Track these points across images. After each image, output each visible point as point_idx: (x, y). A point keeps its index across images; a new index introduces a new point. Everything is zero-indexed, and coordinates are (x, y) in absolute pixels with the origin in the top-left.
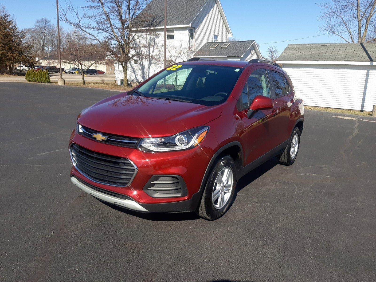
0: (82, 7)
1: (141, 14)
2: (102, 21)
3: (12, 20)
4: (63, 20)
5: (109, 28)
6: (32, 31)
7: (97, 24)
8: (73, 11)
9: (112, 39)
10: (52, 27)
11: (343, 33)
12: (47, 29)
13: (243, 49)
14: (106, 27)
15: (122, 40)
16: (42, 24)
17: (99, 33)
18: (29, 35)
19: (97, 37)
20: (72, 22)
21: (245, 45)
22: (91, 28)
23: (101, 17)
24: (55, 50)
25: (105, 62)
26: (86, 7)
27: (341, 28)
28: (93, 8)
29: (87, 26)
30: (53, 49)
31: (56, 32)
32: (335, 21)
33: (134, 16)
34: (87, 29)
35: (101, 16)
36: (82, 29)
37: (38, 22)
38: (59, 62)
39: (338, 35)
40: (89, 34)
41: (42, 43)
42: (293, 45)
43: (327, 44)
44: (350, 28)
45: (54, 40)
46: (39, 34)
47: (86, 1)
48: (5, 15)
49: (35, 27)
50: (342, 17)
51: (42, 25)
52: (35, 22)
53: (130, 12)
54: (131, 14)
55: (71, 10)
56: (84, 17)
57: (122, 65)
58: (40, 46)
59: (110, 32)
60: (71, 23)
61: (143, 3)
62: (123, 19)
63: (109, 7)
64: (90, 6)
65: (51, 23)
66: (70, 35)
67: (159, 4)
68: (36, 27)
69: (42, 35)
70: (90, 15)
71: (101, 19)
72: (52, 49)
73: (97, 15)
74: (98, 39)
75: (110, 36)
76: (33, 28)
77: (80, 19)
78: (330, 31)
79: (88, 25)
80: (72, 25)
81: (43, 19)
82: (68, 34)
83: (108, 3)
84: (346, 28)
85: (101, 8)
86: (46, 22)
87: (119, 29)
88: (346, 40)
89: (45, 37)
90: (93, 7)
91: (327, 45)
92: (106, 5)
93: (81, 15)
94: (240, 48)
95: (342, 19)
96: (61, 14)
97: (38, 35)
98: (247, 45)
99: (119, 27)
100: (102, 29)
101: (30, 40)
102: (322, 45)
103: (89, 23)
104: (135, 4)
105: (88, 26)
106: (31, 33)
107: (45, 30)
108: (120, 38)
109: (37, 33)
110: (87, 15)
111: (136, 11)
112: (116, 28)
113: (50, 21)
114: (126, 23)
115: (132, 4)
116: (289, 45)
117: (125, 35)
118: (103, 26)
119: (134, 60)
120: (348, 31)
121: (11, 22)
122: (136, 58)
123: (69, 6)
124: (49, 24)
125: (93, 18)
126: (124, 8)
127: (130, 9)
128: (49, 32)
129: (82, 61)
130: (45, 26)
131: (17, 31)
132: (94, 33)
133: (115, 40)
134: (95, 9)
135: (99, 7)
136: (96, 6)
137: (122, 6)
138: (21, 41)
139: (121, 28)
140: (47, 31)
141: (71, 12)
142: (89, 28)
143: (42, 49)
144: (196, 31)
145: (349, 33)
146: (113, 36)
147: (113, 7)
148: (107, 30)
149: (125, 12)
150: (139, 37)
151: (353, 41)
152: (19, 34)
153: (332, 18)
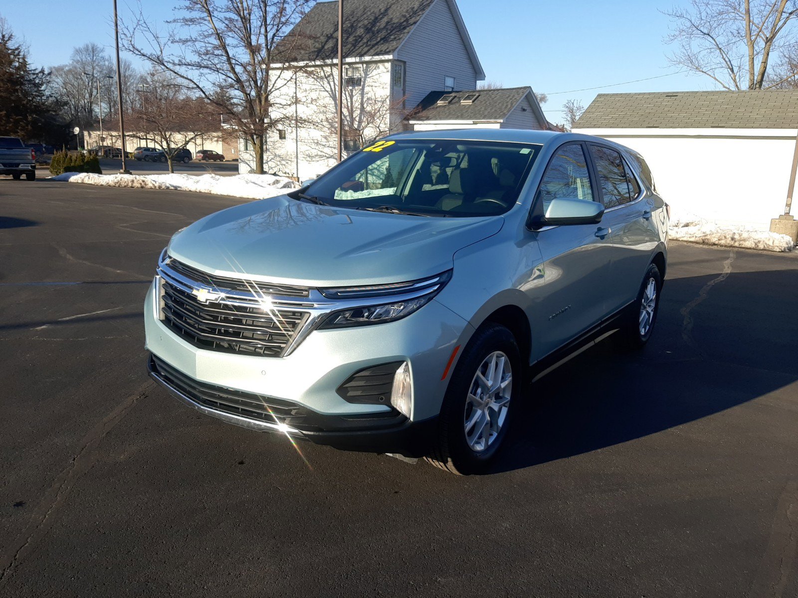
0: (167, 22)
1: (292, 34)
2: (209, 49)
4: (127, 48)
5: (224, 64)
6: (65, 72)
7: (198, 57)
8: (147, 29)
9: (231, 87)
10: (107, 63)
11: (717, 70)
12: (97, 67)
13: (505, 104)
14: (217, 62)
15: (252, 89)
16: (85, 57)
17: (202, 75)
18: (60, 80)
19: (198, 84)
20: (145, 53)
21: (511, 97)
22: (185, 65)
23: (207, 42)
26: (174, 21)
27: (713, 59)
28: (190, 23)
29: (177, 62)
30: (110, 109)
32: (699, 45)
33: (275, 37)
34: (178, 67)
35: (207, 39)
36: (167, 68)
37: (78, 51)
38: (119, 136)
39: (706, 73)
40: (183, 77)
41: (87, 96)
42: (607, 95)
43: (678, 92)
44: (731, 59)
45: (113, 89)
46: (80, 77)
47: (175, 8)
49: (71, 62)
50: (714, 36)
51: (87, 57)
52: (71, 52)
53: (268, 30)
54: (270, 35)
55: (142, 28)
56: (172, 42)
58: (83, 102)
59: (226, 72)
60: (144, 55)
61: (294, 10)
62: (253, 44)
63: (223, 20)
64: (183, 19)
65: (106, 54)
66: (146, 80)
67: (329, 13)
68: (75, 63)
69: (87, 80)
70: (183, 37)
72: (108, 109)
73: (198, 38)
74: (200, 86)
75: (225, 80)
76: (66, 66)
77: (162, 46)
78: (690, 65)
79: (180, 58)
80: (146, 58)
81: (87, 46)
82: (141, 76)
83: (220, 12)
84: (722, 59)
85: (206, 22)
86: (95, 53)
87: (244, 66)
88: (723, 85)
89: (92, 86)
90: (190, 20)
91: (677, 96)
92: (216, 16)
93: (164, 39)
94: (500, 103)
95: (714, 40)
96: (123, 36)
97: (79, 80)
98: (514, 96)
99: (245, 62)
100: (210, 66)
101: (62, 89)
102: (667, 96)
103: (182, 55)
104: (278, 13)
105: (180, 61)
106: (64, 76)
107: (93, 68)
108: (248, 84)
109: (75, 76)
110: (177, 38)
111: (279, 27)
112: (238, 63)
113: (102, 51)
114: (260, 53)
115: (272, 13)
116: (599, 96)
117: (258, 78)
118: (212, 61)
119: (277, 130)
120: (728, 65)
121: (16, 52)
122: (280, 127)
123: (138, 19)
124: (100, 55)
125: (189, 43)
126: (255, 22)
127: (268, 23)
128: (101, 72)
129: (168, 134)
130: (93, 61)
131: (31, 71)
132: (193, 74)
133: (237, 88)
134: (193, 26)
135: (203, 19)
136: (196, 19)
137: (252, 18)
138: (41, 92)
139: (249, 64)
140: (98, 71)
141: (144, 32)
142: (180, 64)
143: (87, 110)
144: (407, 68)
145: (729, 70)
146: (233, 81)
147: (231, 20)
148: (220, 69)
149: (257, 31)
150: (288, 81)
151: (739, 86)
152: (35, 76)
153: (693, 39)
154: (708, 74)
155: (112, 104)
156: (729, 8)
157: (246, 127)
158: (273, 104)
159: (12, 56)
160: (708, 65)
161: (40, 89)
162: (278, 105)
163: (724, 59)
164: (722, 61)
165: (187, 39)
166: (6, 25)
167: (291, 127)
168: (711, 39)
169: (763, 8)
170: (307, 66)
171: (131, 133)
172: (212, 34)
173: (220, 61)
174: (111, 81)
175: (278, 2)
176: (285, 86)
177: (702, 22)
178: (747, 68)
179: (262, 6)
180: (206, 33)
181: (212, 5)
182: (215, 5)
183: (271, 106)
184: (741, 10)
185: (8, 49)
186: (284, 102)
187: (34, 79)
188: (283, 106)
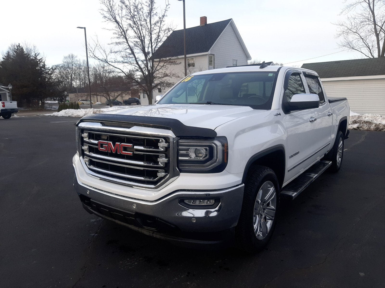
0: (108, 44)
1: (163, 46)
3: (42, 58)
4: (92, 56)
6: (60, 67)
8: (100, 48)
9: (137, 71)
10: (78, 62)
11: (362, 48)
15: (146, 71)
17: (124, 66)
18: (57, 71)
19: (123, 70)
20: (100, 58)
22: (117, 62)
24: (82, 84)
25: (130, 92)
26: (112, 44)
27: (359, 43)
29: (113, 61)
30: (80, 83)
31: (83, 67)
33: (156, 48)
36: (109, 64)
37: (65, 58)
39: (357, 50)
40: (116, 68)
41: (70, 78)
44: (368, 43)
45: (81, 74)
46: (66, 69)
47: (112, 38)
48: (36, 54)
49: (62, 63)
50: (359, 33)
51: (69, 60)
53: (153, 45)
56: (111, 53)
57: (147, 94)
58: (68, 80)
59: (135, 64)
61: (164, 35)
62: (146, 51)
63: (133, 42)
64: (115, 43)
65: (78, 58)
66: (96, 69)
68: (64, 63)
69: (70, 70)
71: (126, 53)
73: (122, 50)
74: (124, 71)
75: (135, 68)
76: (60, 64)
77: (107, 55)
78: (349, 47)
80: (99, 60)
81: (70, 55)
82: (94, 67)
83: (132, 38)
86: (73, 58)
87: (142, 61)
88: (366, 55)
89: (72, 73)
90: (119, 43)
91: (340, 62)
92: (130, 41)
93: (108, 52)
95: (359, 35)
96: (90, 52)
97: (66, 71)
101: (58, 75)
102: (335, 63)
103: (116, 58)
104: (157, 38)
105: (115, 61)
106: (59, 69)
107: (73, 65)
108: (144, 69)
109: (64, 69)
110: (113, 51)
111: (157, 43)
112: (140, 60)
113: (76, 57)
114: (149, 55)
115: (154, 38)
116: (304, 64)
117: (149, 66)
118: (129, 60)
119: (158, 88)
120: (367, 46)
121: (41, 60)
122: (159, 87)
123: (97, 44)
124: (75, 59)
125: (118, 53)
126: (147, 42)
127: (152, 42)
128: (76, 67)
129: (109, 93)
130: (72, 62)
131: (47, 68)
132: (120, 66)
133: (140, 71)
134: (120, 45)
135: (124, 42)
136: (121, 42)
137: (145, 40)
138: (51, 77)
139: (145, 60)
140: (74, 66)
141: (99, 49)
142: (115, 62)
143: (70, 84)
144: (215, 57)
145: (367, 48)
146: (138, 68)
147: (137, 42)
148: (132, 63)
149: (148, 45)
150: (162, 67)
151: (373, 55)
152: (49, 70)
153: (349, 35)
154: (358, 51)
155: (81, 80)
156: (366, 19)
157: (144, 88)
158: (156, 77)
159: (39, 62)
160: (357, 46)
161: (51, 76)
162: (158, 78)
163: (365, 43)
164: (364, 44)
165: (117, 51)
166: (36, 49)
167: (164, 87)
168: (357, 34)
169: (381, 18)
170: (170, 59)
171: (93, 93)
172: (128, 48)
173: (132, 60)
174: (80, 70)
175: (157, 33)
176: (161, 69)
177: (353, 27)
178: (377, 46)
179: (150, 35)
180: (126, 48)
181: (128, 36)
182: (129, 36)
183: (155, 78)
184: (371, 20)
185: (38, 59)
186: (160, 76)
187: (48, 71)
188: (160, 78)
